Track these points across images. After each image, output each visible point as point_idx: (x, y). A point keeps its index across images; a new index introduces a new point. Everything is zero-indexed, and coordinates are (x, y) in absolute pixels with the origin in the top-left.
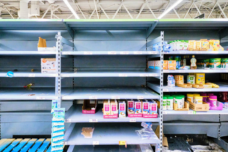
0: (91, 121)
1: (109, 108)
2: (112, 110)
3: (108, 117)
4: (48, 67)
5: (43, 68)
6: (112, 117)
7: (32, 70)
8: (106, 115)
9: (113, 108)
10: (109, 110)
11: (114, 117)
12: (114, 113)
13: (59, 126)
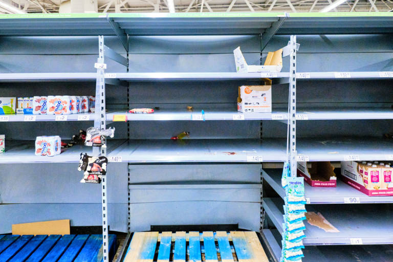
0: (347, 201)
1: (378, 177)
2: (385, 181)
3: (377, 193)
4: (254, 101)
5: (246, 104)
6: (384, 193)
7: (190, 108)
8: (374, 189)
9: (385, 176)
10: (378, 181)
11: (389, 193)
12: (389, 187)
13: (297, 212)
